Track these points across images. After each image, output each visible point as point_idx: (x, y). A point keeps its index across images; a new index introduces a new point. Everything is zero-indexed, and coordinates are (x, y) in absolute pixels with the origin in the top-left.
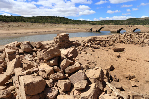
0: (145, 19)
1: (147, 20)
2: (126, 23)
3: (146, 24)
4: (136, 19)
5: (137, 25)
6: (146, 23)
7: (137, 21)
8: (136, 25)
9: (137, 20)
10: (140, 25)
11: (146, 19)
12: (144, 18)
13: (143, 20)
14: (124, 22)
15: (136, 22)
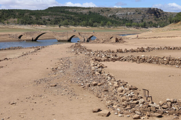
0: (90, 12)
1: (94, 14)
2: (49, 20)
3: (94, 24)
4: (70, 10)
5: (75, 25)
6: (94, 22)
7: (73, 16)
8: (73, 25)
9: (72, 13)
10: (81, 25)
11: (91, 10)
12: (86, 8)
13: (86, 14)
14: (43, 17)
15: (71, 18)
